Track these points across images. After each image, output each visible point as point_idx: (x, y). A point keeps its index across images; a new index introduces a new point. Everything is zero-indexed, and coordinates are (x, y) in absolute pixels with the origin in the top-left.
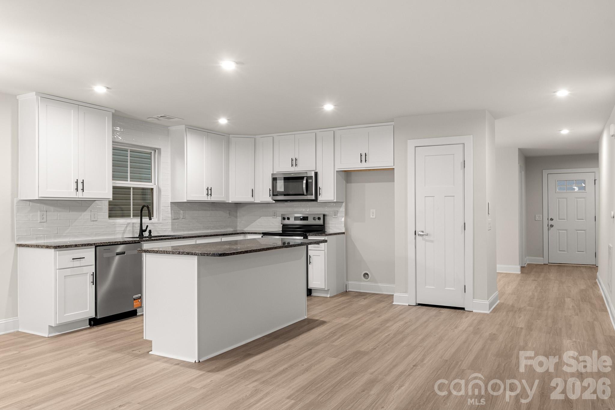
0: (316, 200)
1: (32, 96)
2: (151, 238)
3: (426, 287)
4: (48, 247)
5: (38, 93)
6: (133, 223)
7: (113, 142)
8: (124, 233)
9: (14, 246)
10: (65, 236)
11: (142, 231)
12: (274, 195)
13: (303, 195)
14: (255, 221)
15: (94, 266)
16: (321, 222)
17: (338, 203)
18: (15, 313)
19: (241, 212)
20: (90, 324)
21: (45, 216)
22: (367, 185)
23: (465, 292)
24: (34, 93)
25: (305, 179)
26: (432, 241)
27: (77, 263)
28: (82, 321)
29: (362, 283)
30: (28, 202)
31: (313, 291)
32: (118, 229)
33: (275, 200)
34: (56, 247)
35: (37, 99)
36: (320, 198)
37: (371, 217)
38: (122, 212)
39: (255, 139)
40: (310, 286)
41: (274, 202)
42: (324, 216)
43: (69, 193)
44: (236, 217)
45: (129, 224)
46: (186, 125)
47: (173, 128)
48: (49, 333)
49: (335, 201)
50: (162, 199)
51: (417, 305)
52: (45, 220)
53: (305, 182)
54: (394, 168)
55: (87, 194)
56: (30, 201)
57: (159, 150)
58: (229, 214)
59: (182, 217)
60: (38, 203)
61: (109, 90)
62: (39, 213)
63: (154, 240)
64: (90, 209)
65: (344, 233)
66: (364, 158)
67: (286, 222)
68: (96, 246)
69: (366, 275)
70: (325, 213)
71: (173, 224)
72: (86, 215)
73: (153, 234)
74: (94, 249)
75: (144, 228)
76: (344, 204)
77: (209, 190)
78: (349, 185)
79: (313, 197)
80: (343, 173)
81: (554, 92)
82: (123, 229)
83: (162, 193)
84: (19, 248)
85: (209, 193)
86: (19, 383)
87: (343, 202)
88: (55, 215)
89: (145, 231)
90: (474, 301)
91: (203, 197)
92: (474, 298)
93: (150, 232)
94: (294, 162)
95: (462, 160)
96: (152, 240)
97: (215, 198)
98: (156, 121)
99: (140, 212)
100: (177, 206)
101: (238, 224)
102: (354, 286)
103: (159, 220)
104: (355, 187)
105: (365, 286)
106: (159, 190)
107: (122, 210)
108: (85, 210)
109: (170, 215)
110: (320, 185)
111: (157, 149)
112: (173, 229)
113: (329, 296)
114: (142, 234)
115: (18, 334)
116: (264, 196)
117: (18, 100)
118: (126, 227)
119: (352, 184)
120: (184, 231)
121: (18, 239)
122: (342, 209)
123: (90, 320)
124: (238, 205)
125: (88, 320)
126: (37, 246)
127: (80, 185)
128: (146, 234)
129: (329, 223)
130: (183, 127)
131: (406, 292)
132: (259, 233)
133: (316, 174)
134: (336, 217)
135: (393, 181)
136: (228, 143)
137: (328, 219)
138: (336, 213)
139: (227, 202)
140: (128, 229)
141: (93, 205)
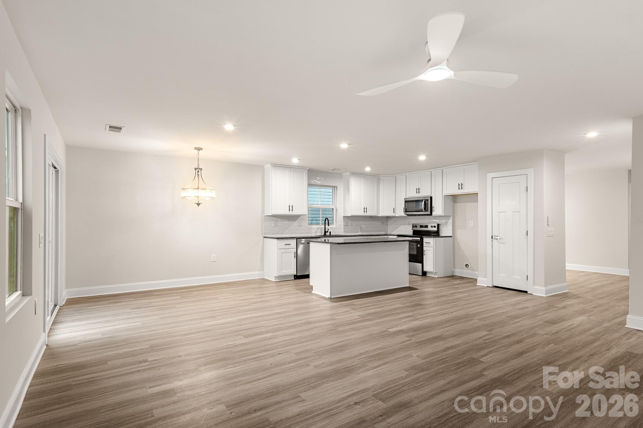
0: (431, 214)
1: (269, 165)
2: (330, 236)
3: (500, 275)
4: (274, 238)
5: (271, 164)
6: (321, 228)
7: (308, 184)
8: (316, 233)
9: (263, 237)
10: (286, 234)
11: (325, 232)
12: (405, 212)
13: (422, 211)
14: (397, 228)
15: (296, 249)
16: (436, 229)
17: (446, 217)
18: (263, 270)
19: (390, 222)
20: (294, 278)
21: (276, 224)
22: (467, 204)
23: (527, 280)
24: (270, 164)
25: (424, 201)
26: (504, 243)
27: (287, 247)
28: (291, 275)
29: (464, 271)
30: (269, 217)
31: (427, 273)
32: (313, 231)
33: (407, 215)
34: (277, 238)
35: (271, 167)
36: (433, 213)
37: (470, 226)
38: (317, 222)
39: (396, 177)
40: (425, 270)
41: (407, 216)
42: (438, 225)
43: (286, 212)
44: (387, 225)
45: (319, 228)
46: (350, 172)
47: (344, 174)
48: (275, 280)
49: (443, 215)
50: (338, 214)
51: (493, 287)
52: (276, 225)
53: (423, 203)
54: (478, 193)
55: (295, 212)
56: (269, 216)
57: (337, 187)
58: (382, 223)
59: (350, 224)
60: (273, 217)
61: (299, 161)
62: (273, 222)
63: (332, 237)
64: (298, 220)
65: (451, 237)
66: (461, 186)
67: (416, 229)
68: (297, 238)
69: (467, 265)
70: (439, 223)
71: (344, 229)
72: (296, 223)
73: (331, 234)
74: (296, 240)
75: (327, 231)
76: (451, 217)
77: (365, 209)
78: (456, 204)
79: (429, 213)
80: (451, 196)
81: (585, 134)
82: (315, 231)
83: (338, 211)
84: (265, 238)
85: (365, 211)
86: (254, 296)
87: (451, 216)
88: (281, 223)
89: (327, 232)
90: (534, 287)
91: (362, 213)
92: (534, 285)
93: (330, 232)
94: (418, 190)
95: (526, 187)
96: (331, 237)
97: (369, 213)
98: (332, 171)
99: (324, 222)
100: (347, 218)
101: (388, 229)
102: (458, 272)
103: (336, 226)
104: (460, 206)
105: (466, 273)
106: (337, 210)
107: (317, 221)
108: (295, 221)
109: (343, 224)
110: (433, 205)
111: (336, 186)
112: (345, 232)
113: (437, 277)
114: (326, 234)
115: (264, 279)
116: (400, 212)
117: (264, 168)
118: (317, 230)
119: (458, 204)
120: (351, 233)
121: (264, 234)
122: (451, 221)
123: (295, 276)
124: (388, 218)
125: (293, 276)
126: (271, 238)
127: (291, 208)
128: (328, 234)
129: (442, 230)
130: (349, 173)
131: (486, 277)
132: (396, 235)
133: (431, 198)
134: (446, 226)
135: (477, 202)
136: (379, 180)
137: (441, 227)
138: (446, 223)
139: (378, 216)
140: (318, 231)
141: (300, 217)
